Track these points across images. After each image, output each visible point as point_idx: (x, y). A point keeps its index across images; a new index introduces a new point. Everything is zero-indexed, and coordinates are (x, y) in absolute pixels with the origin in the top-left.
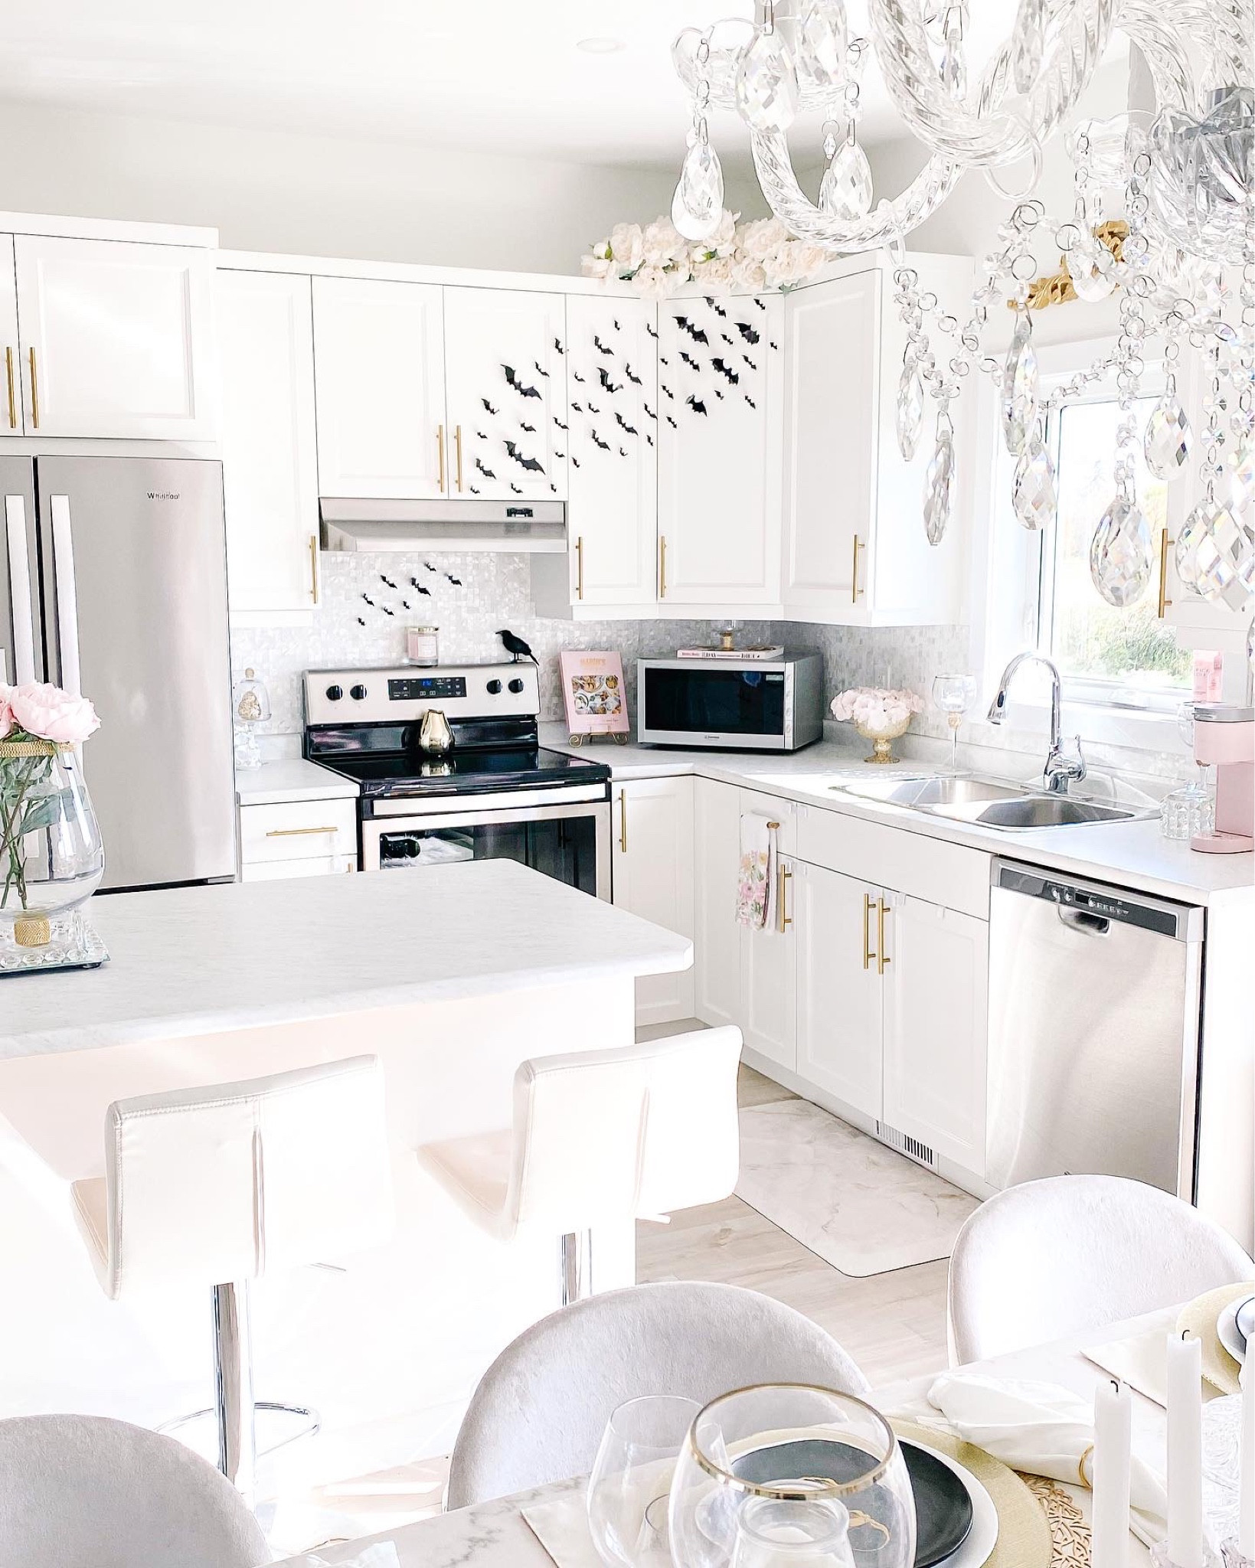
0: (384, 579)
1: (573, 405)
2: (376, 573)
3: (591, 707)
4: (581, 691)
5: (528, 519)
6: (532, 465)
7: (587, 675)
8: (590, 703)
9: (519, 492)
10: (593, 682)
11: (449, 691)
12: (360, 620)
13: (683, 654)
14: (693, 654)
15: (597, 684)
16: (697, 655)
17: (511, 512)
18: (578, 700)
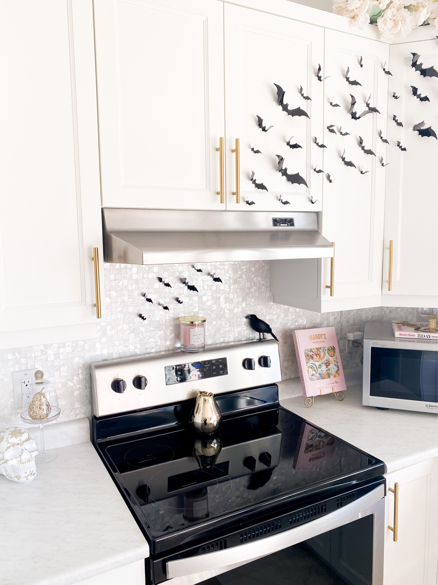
0: (160, 280)
1: (328, 128)
2: (154, 276)
3: (319, 374)
4: (311, 361)
5: (290, 228)
6: (296, 179)
7: (315, 347)
8: (319, 370)
9: (286, 203)
10: (319, 353)
11: (214, 370)
12: (140, 316)
13: (400, 335)
14: (409, 335)
15: (322, 354)
16: (414, 335)
17: (276, 222)
18: (310, 369)
